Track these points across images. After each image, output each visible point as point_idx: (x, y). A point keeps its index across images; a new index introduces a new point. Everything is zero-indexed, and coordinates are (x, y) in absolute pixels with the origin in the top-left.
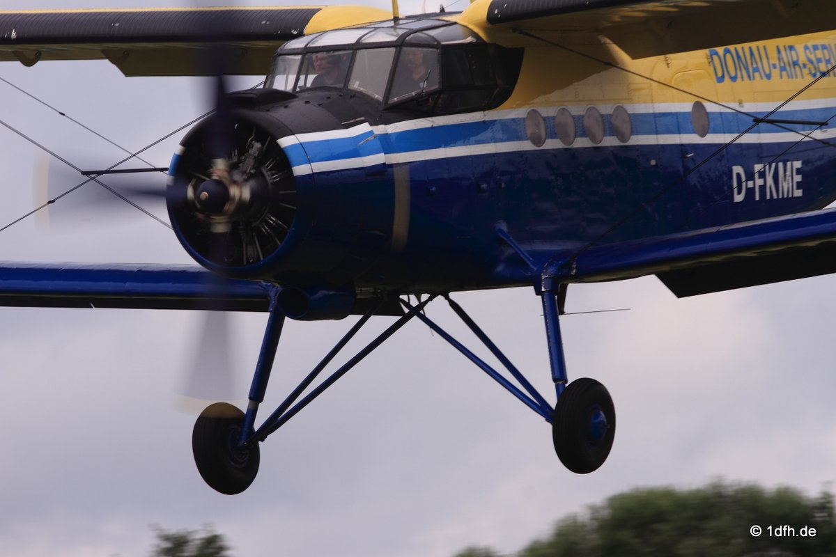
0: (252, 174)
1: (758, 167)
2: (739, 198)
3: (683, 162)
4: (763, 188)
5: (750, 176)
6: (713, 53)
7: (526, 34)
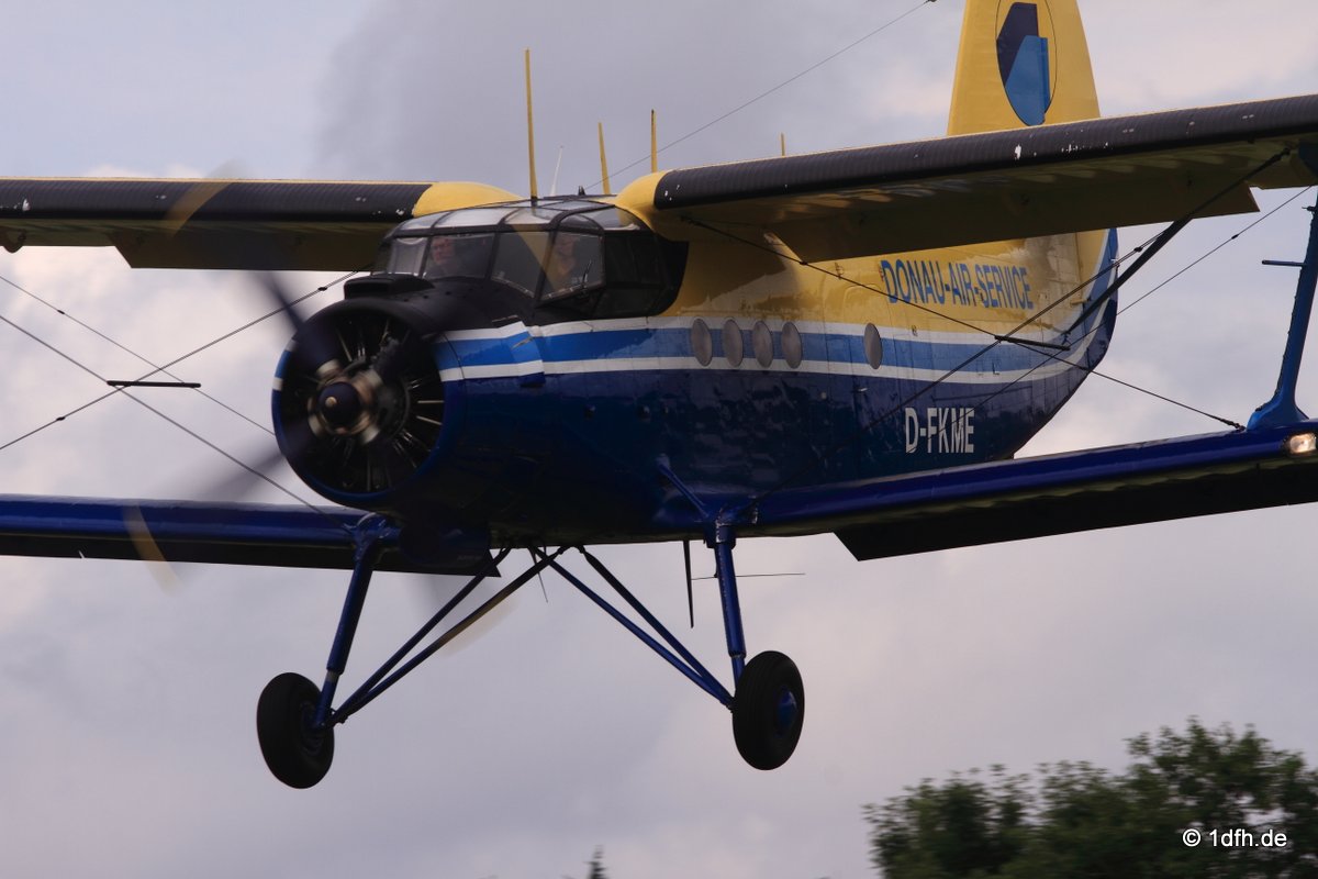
1: (931, 412)
2: (910, 448)
3: (855, 399)
4: (935, 437)
5: (923, 424)
6: (885, 264)
7: (699, 224)
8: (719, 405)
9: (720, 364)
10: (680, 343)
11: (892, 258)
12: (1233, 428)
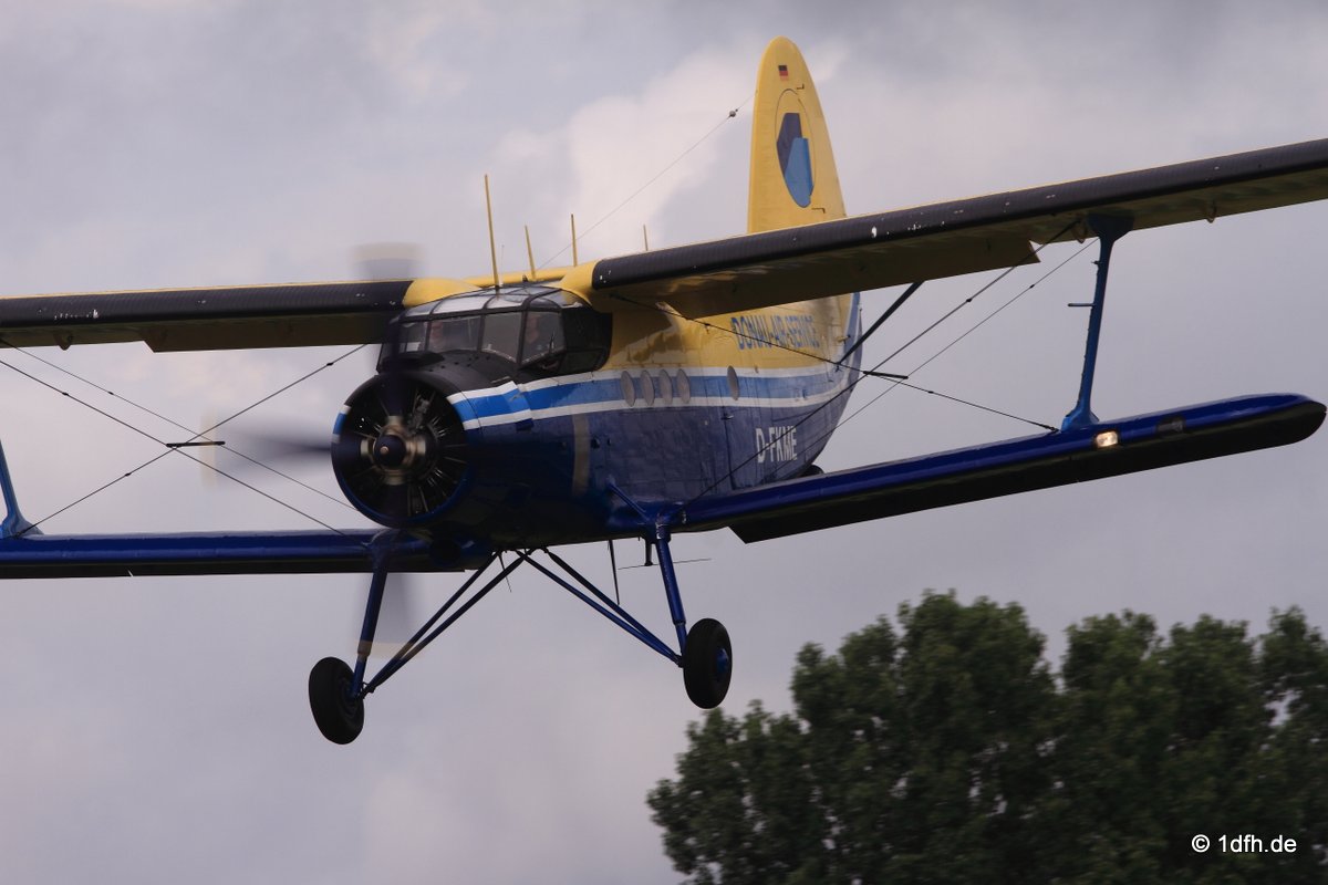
0: (419, 430)
1: (771, 431)
2: (761, 459)
3: (726, 424)
4: (775, 451)
5: (767, 440)
6: (734, 320)
7: (624, 299)
8: (642, 435)
9: (640, 404)
10: (615, 389)
11: (737, 315)
12: (1049, 431)
